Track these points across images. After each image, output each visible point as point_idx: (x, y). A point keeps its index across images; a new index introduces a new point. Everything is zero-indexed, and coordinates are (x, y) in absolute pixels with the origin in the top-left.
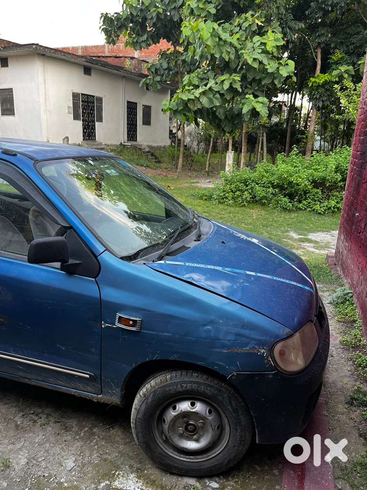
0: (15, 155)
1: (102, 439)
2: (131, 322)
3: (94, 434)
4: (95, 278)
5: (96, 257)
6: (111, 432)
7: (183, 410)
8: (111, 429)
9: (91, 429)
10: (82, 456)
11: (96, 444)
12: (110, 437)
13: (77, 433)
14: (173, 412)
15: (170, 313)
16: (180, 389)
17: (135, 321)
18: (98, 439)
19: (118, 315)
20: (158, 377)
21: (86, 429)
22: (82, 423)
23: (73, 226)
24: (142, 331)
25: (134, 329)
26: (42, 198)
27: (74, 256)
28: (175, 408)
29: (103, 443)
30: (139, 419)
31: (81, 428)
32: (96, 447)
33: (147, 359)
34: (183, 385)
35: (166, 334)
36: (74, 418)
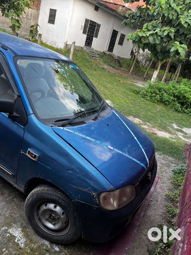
0: (6, 50)
1: (16, 205)
2: (33, 156)
3: (13, 201)
4: (24, 126)
5: (27, 116)
6: (22, 203)
7: (49, 208)
8: (23, 201)
9: (13, 198)
10: (2, 210)
11: (12, 206)
12: (20, 205)
13: (6, 198)
14: (45, 207)
15: (54, 158)
16: (50, 197)
17: (35, 156)
18: (14, 204)
19: (29, 149)
20: (42, 187)
21: (11, 197)
22: (11, 193)
23: (21, 96)
24: (38, 162)
25: (34, 159)
26: (11, 76)
27: (17, 112)
28: (46, 205)
29: (15, 207)
30: (28, 204)
31: (9, 196)
32: (11, 208)
33: (38, 177)
34: (51, 196)
35: (49, 167)
36: (9, 190)
